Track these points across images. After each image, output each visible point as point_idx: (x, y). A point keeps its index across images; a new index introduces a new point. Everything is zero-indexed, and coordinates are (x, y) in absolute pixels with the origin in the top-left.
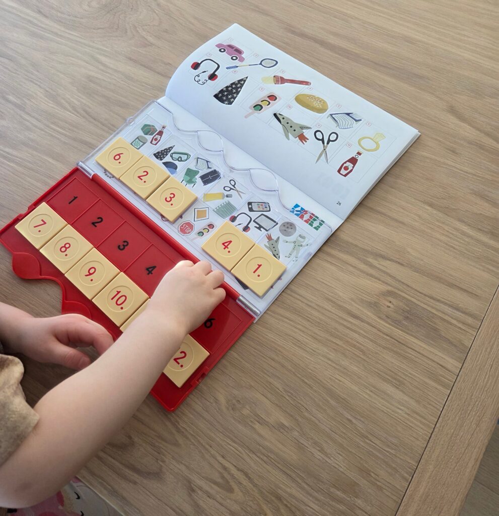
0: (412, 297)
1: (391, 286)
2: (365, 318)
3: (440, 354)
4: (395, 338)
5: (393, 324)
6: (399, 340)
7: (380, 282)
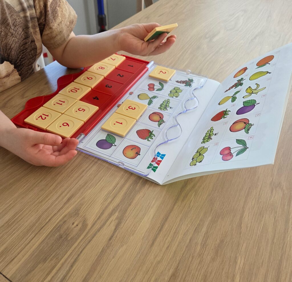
0: (78, 244)
1: (91, 228)
2: (67, 205)
3: (23, 260)
4: (46, 226)
5: (58, 225)
6: (43, 228)
7: (96, 220)
